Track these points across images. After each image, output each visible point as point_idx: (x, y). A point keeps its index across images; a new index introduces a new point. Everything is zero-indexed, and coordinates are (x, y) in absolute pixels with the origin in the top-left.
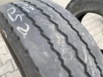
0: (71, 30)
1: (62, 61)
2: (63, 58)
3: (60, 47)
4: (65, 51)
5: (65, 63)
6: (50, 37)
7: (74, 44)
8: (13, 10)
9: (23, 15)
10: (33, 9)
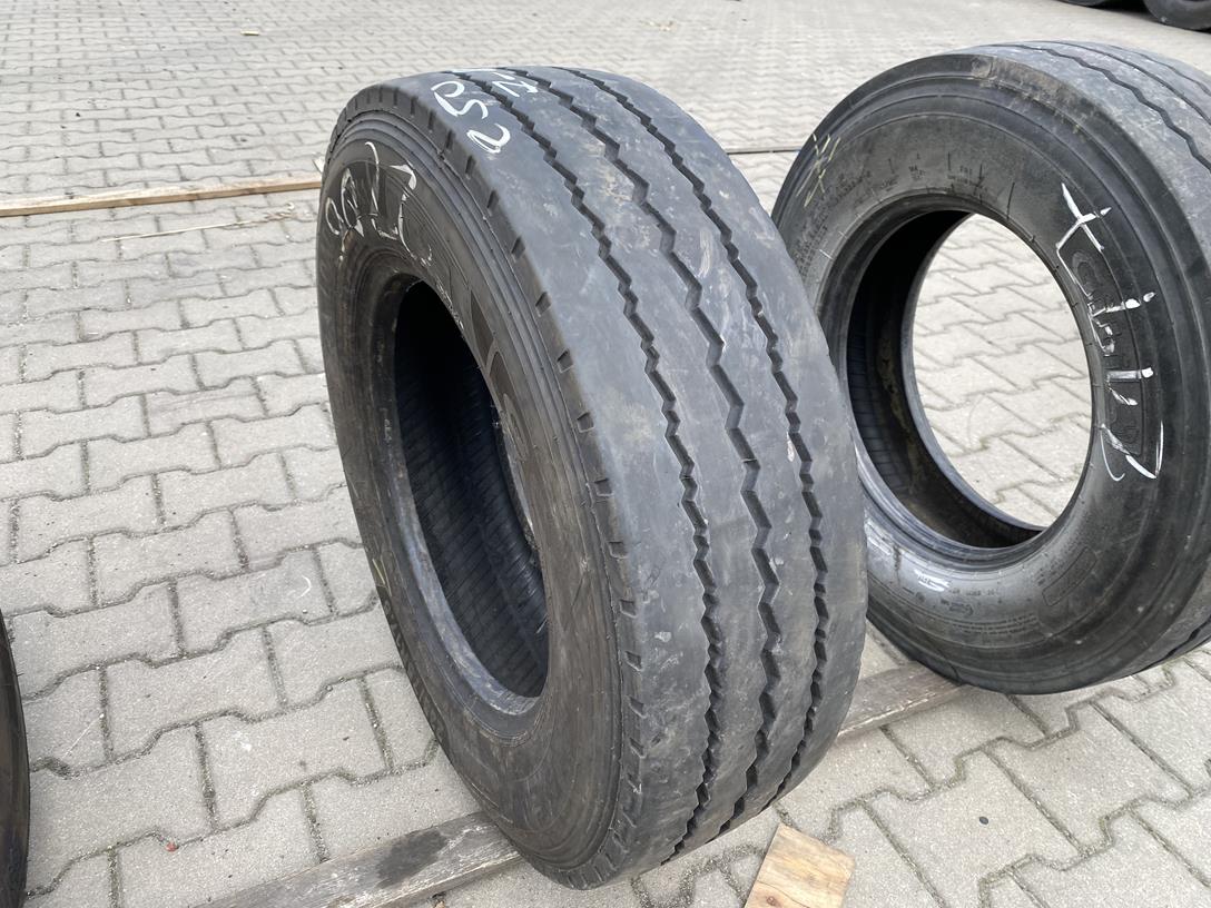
0: (674, 171)
1: (606, 243)
2: (611, 236)
3: (610, 203)
4: (625, 218)
5: (615, 252)
6: (579, 172)
7: (669, 214)
8: (455, 88)
9: (492, 101)
10: (533, 89)
